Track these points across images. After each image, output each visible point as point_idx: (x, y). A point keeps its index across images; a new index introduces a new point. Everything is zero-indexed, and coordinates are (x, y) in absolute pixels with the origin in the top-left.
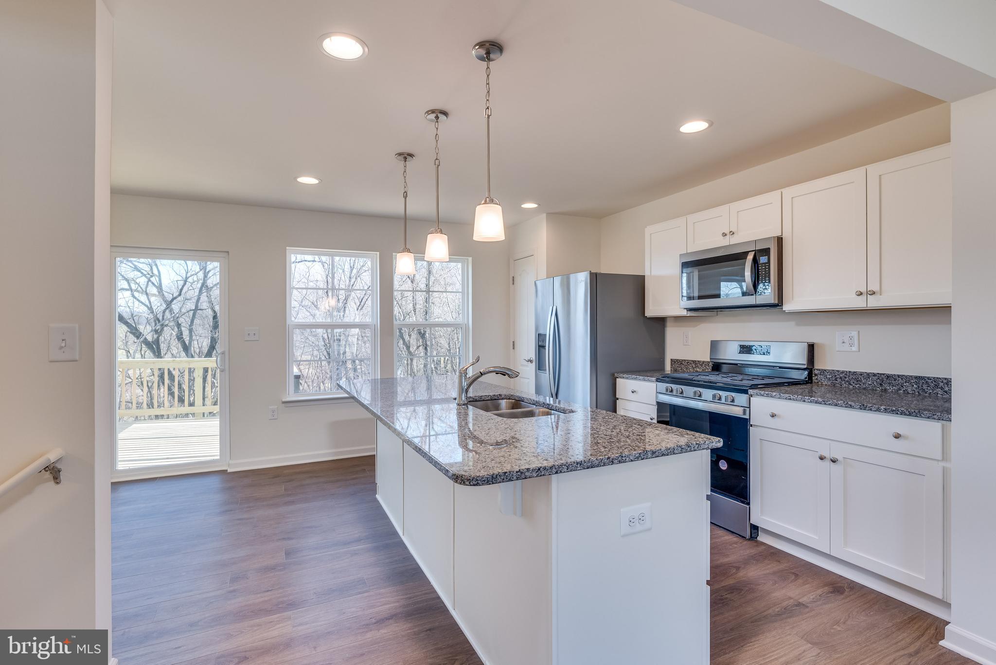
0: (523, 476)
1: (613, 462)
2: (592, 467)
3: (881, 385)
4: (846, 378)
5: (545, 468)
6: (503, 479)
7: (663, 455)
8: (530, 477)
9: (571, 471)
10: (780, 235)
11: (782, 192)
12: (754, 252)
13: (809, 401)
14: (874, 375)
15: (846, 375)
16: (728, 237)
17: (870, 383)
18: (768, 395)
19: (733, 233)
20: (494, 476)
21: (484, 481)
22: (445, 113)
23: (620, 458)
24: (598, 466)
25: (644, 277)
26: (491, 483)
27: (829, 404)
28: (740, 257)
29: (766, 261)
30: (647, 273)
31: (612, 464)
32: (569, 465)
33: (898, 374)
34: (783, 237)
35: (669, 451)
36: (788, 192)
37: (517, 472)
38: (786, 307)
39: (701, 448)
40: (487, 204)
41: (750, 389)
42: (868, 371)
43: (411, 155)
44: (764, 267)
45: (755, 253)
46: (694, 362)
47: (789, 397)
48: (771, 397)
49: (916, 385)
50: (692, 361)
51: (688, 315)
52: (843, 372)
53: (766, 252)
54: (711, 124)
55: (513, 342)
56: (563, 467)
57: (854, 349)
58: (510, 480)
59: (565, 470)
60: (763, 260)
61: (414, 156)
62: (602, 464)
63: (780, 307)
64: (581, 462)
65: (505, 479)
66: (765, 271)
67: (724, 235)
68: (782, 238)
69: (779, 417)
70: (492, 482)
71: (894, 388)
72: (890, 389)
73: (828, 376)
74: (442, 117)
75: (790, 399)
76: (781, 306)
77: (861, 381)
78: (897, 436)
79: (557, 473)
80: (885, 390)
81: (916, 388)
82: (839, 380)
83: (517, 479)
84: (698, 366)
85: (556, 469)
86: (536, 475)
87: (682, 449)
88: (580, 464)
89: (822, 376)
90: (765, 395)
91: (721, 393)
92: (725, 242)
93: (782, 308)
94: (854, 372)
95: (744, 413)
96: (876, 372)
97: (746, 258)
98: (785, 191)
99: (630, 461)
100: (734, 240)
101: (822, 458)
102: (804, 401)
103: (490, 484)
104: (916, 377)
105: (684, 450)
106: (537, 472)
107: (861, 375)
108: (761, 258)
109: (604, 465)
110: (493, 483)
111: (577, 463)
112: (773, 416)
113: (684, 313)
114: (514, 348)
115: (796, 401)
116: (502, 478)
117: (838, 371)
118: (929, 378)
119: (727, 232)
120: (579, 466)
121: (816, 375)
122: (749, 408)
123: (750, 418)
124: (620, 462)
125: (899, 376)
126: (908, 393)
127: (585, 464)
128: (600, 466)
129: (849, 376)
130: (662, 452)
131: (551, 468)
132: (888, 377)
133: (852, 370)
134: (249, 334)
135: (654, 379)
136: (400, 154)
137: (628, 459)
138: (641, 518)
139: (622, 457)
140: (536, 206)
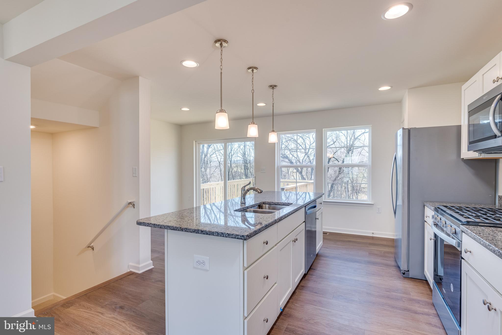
2: (174, 230)
7: (207, 234)
12: (500, 95)
23: (185, 229)
24: (176, 230)
30: (462, 123)
41: (462, 224)
61: (276, 86)
74: (255, 70)
87: (218, 234)
101: (484, 303)
105: (219, 235)
109: (179, 230)
124: (186, 231)
131: (158, 225)
134: (262, 170)
135: (433, 208)
136: (271, 86)
137: (189, 231)
138: (202, 263)
139: (187, 229)
140: (389, 88)
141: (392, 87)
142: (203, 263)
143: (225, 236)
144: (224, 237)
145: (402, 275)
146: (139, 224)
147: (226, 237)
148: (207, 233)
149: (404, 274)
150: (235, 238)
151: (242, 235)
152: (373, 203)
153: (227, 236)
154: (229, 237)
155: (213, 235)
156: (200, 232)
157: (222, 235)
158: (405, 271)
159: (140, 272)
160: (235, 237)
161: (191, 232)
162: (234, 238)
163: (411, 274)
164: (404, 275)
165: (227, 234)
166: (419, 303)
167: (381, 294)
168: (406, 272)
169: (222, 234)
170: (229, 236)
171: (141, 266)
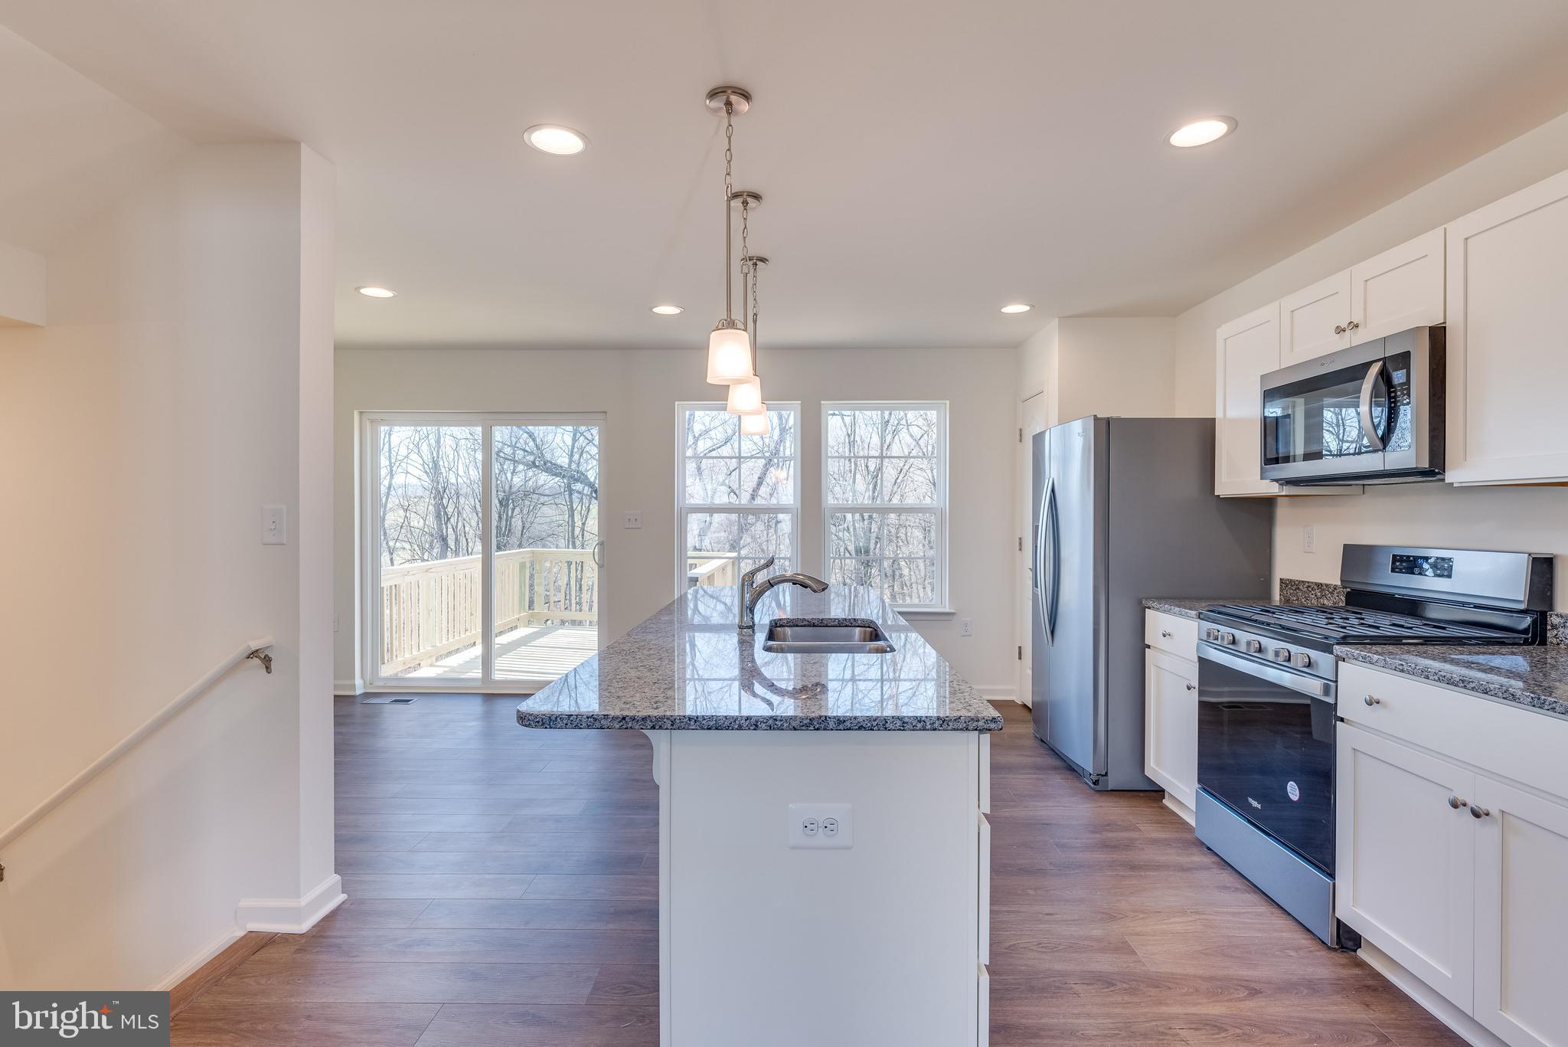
0: (597, 724)
1: (757, 726)
2: (717, 729)
5: (633, 719)
6: (566, 724)
7: (860, 728)
8: (608, 728)
9: (679, 729)
10: (1442, 321)
11: (1445, 229)
12: (1381, 363)
13: (1437, 678)
16: (1347, 333)
18: (1364, 660)
19: (1357, 326)
20: (553, 718)
21: (538, 722)
22: (756, 197)
25: (1212, 422)
26: (548, 727)
27: (1473, 689)
28: (1357, 372)
29: (1403, 379)
30: (1218, 415)
31: (755, 729)
32: (675, 720)
34: (1447, 325)
35: (875, 724)
36: (1459, 228)
37: (588, 718)
38: (1452, 476)
39: (949, 728)
41: (1338, 644)
45: (1384, 365)
46: (1319, 585)
47: (1401, 667)
48: (1371, 663)
50: (1316, 584)
51: (1284, 494)
53: (1403, 360)
54: (1234, 124)
55: (1020, 539)
56: (665, 720)
58: (577, 727)
59: (669, 726)
60: (1398, 377)
61: (767, 260)
62: (737, 726)
63: (1439, 477)
64: (697, 718)
65: (569, 724)
67: (1340, 330)
68: (1445, 328)
69: (1385, 706)
70: (549, 725)
74: (752, 202)
75: (1402, 671)
76: (1439, 473)
79: (654, 728)
83: (588, 727)
84: (1325, 595)
85: (651, 721)
86: (618, 726)
87: (904, 723)
88: (695, 721)
90: (1361, 659)
91: (1294, 649)
92: (1342, 344)
93: (1444, 480)
95: (1326, 690)
97: (1363, 376)
98: (1450, 226)
99: (791, 730)
100: (1358, 340)
101: (1455, 805)
102: (1427, 678)
103: (546, 728)
105: (907, 727)
106: (620, 722)
108: (1394, 372)
110: (551, 728)
111: (690, 719)
112: (1371, 702)
114: (1020, 549)
115: (1413, 676)
116: (565, 722)
119: (1344, 325)
120: (692, 723)
121: (1555, 627)
122: (1336, 681)
123: (1336, 704)
124: (770, 728)
127: (704, 722)
128: (732, 729)
130: (859, 723)
131: (644, 719)
134: (629, 520)
135: (1194, 613)
137: (786, 725)
138: (828, 826)
139: (776, 720)
140: (1027, 308)
141: (1032, 306)
142: (830, 826)
143: (929, 727)
144: (925, 729)
145: (1092, 786)
146: (543, 724)
147: (935, 730)
148: (862, 726)
149: (1096, 783)
150: (967, 729)
151: (991, 719)
152: (954, 611)
153: (936, 725)
154: (944, 730)
155: (886, 728)
156: (832, 724)
157: (919, 725)
158: (1098, 775)
159: (304, 927)
160: (965, 725)
161: (795, 729)
162: (961, 730)
163: (1112, 782)
164: (1098, 788)
165: (938, 718)
166: (1170, 845)
167: (1084, 840)
168: (1101, 778)
169: (920, 721)
170: (945, 727)
171: (304, 901)
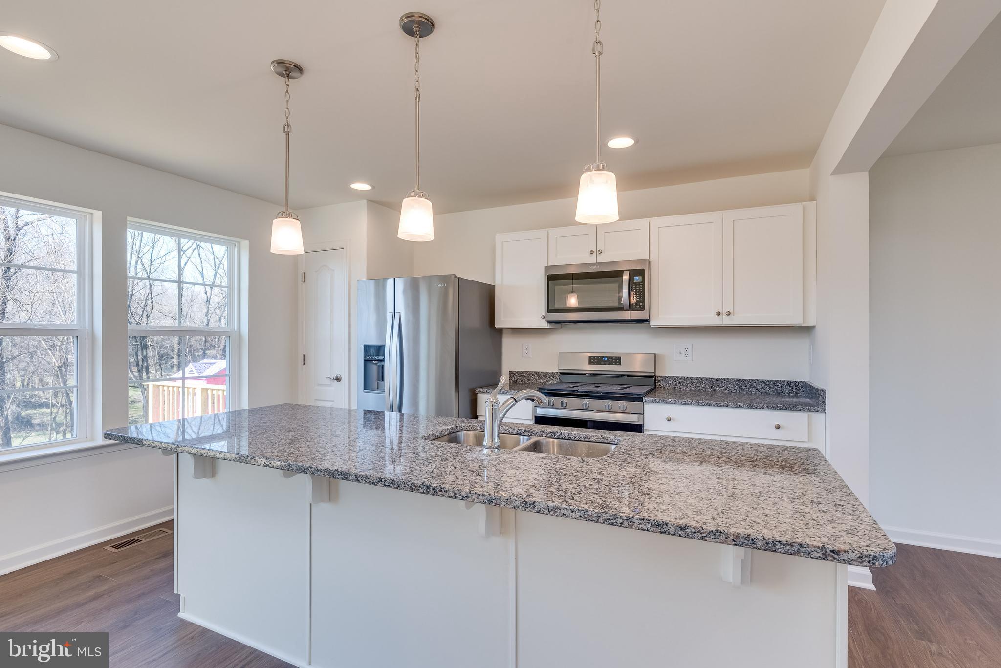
3: (712, 387)
4: (684, 382)
10: (648, 258)
11: (648, 221)
12: (628, 272)
13: (703, 404)
14: (707, 379)
15: (684, 380)
16: (594, 254)
17: (703, 386)
18: (663, 402)
19: (601, 252)
25: (494, 286)
27: (721, 406)
28: (614, 275)
29: (640, 280)
30: (497, 283)
33: (724, 377)
34: (650, 260)
36: (656, 222)
38: (652, 323)
40: (600, 170)
41: (643, 397)
42: (702, 377)
43: (299, 69)
44: (638, 286)
45: (630, 273)
46: (537, 373)
47: (684, 402)
48: (667, 403)
49: (737, 385)
50: (535, 372)
51: (545, 328)
52: (682, 378)
53: (639, 272)
54: (637, 142)
55: (304, 356)
57: (689, 358)
60: (638, 278)
63: (647, 323)
66: (639, 290)
67: (592, 253)
69: (675, 420)
71: (721, 389)
72: (718, 390)
73: (669, 382)
75: (685, 404)
77: (696, 385)
78: (778, 427)
80: (715, 390)
81: (737, 388)
82: (678, 385)
84: (541, 378)
89: (664, 382)
92: (592, 259)
93: (649, 324)
94: (691, 378)
95: (638, 420)
96: (708, 377)
97: (622, 276)
98: (652, 220)
100: (601, 259)
102: (699, 405)
104: (737, 380)
107: (697, 379)
108: (635, 277)
112: (669, 420)
113: (545, 325)
114: (304, 364)
115: (691, 406)
117: (678, 377)
118: (746, 380)
119: (594, 250)
121: (659, 381)
122: (643, 414)
123: (644, 423)
125: (725, 379)
126: (732, 392)
129: (687, 381)
132: (717, 380)
133: (689, 376)
136: (280, 62)
140: (369, 189)
